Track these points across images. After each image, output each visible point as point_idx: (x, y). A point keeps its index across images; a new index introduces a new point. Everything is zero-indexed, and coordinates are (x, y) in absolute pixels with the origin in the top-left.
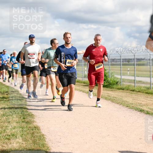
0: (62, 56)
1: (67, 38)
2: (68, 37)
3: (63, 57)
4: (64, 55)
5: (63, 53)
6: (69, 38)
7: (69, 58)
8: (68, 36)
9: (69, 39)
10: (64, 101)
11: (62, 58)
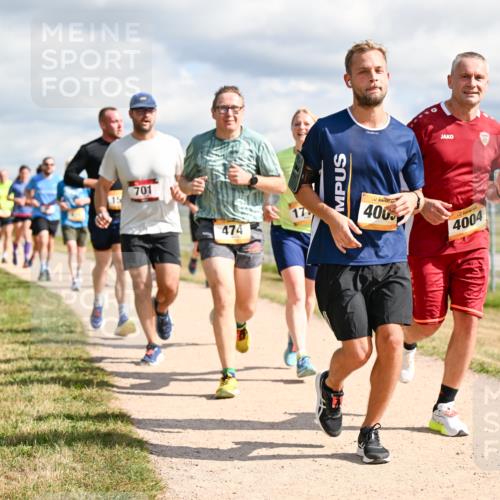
0: (337, 170)
1: (366, 71)
2: (368, 64)
3: (343, 179)
4: (347, 168)
5: (342, 156)
6: (378, 70)
7: (373, 184)
8: (372, 59)
9: (375, 76)
10: (337, 410)
11: (338, 184)
